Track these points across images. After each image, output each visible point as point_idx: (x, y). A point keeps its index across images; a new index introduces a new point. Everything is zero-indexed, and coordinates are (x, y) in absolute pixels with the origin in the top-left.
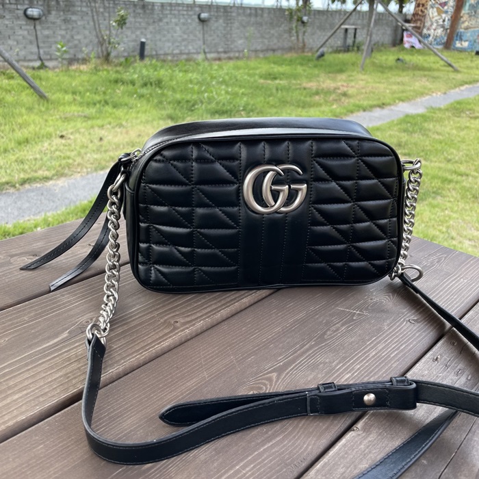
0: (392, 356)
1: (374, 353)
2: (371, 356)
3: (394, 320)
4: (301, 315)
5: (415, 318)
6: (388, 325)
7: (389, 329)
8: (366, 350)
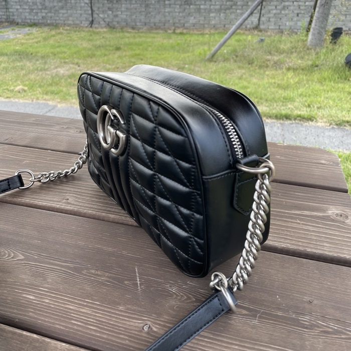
0: (73, 322)
1: (71, 307)
2: (67, 306)
3: (140, 312)
4: (110, 249)
5: (155, 329)
6: (128, 309)
7: (121, 311)
8: (76, 301)
